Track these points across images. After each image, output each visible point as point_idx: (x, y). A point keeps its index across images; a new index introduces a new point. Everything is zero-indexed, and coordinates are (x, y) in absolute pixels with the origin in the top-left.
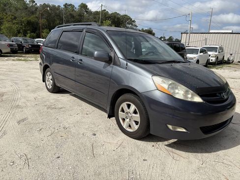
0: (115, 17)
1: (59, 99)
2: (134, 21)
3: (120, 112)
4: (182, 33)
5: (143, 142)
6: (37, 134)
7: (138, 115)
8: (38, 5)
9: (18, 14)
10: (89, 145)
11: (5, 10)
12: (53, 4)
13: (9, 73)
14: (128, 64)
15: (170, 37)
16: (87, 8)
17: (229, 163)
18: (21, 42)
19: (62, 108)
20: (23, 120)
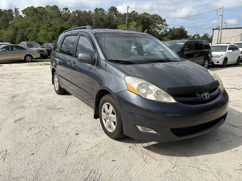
0: (144, 17)
1: (63, 100)
2: (164, 21)
3: (102, 113)
4: (213, 30)
5: (122, 143)
6: (25, 132)
7: (115, 116)
8: (71, 12)
9: (53, 22)
10: (67, 144)
11: (41, 19)
12: (84, 10)
13: (31, 77)
14: (108, 65)
15: (205, 34)
16: (116, 11)
17: (206, 169)
18: (51, 48)
19: (60, 109)
20: (20, 120)
